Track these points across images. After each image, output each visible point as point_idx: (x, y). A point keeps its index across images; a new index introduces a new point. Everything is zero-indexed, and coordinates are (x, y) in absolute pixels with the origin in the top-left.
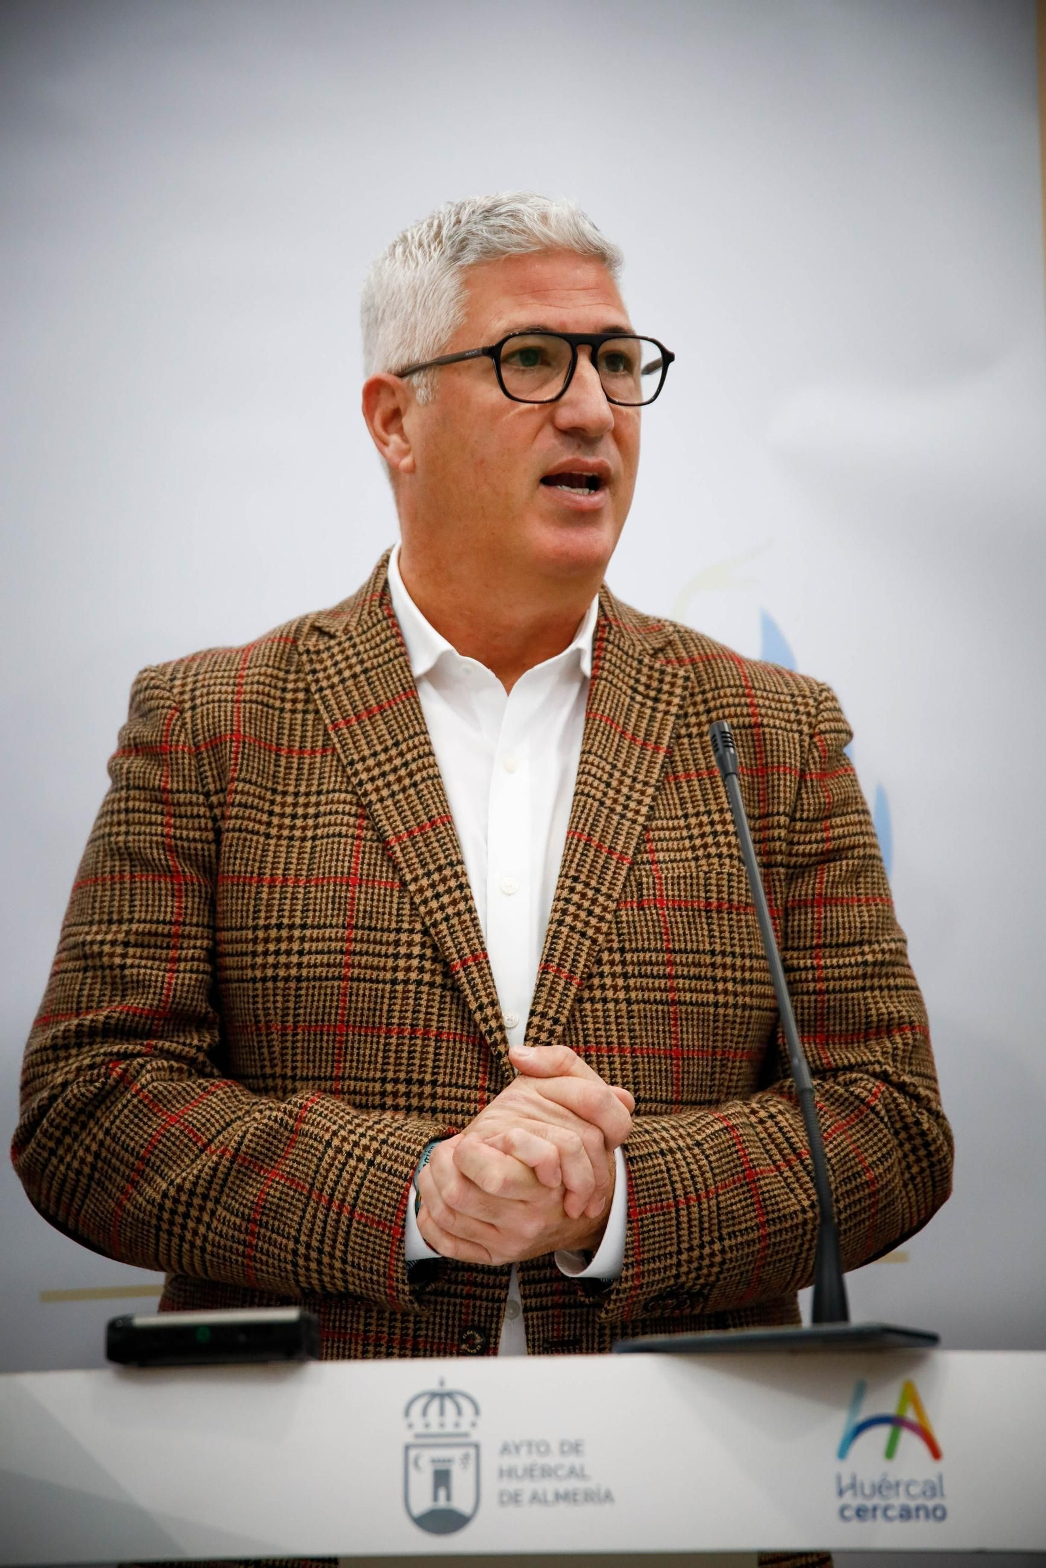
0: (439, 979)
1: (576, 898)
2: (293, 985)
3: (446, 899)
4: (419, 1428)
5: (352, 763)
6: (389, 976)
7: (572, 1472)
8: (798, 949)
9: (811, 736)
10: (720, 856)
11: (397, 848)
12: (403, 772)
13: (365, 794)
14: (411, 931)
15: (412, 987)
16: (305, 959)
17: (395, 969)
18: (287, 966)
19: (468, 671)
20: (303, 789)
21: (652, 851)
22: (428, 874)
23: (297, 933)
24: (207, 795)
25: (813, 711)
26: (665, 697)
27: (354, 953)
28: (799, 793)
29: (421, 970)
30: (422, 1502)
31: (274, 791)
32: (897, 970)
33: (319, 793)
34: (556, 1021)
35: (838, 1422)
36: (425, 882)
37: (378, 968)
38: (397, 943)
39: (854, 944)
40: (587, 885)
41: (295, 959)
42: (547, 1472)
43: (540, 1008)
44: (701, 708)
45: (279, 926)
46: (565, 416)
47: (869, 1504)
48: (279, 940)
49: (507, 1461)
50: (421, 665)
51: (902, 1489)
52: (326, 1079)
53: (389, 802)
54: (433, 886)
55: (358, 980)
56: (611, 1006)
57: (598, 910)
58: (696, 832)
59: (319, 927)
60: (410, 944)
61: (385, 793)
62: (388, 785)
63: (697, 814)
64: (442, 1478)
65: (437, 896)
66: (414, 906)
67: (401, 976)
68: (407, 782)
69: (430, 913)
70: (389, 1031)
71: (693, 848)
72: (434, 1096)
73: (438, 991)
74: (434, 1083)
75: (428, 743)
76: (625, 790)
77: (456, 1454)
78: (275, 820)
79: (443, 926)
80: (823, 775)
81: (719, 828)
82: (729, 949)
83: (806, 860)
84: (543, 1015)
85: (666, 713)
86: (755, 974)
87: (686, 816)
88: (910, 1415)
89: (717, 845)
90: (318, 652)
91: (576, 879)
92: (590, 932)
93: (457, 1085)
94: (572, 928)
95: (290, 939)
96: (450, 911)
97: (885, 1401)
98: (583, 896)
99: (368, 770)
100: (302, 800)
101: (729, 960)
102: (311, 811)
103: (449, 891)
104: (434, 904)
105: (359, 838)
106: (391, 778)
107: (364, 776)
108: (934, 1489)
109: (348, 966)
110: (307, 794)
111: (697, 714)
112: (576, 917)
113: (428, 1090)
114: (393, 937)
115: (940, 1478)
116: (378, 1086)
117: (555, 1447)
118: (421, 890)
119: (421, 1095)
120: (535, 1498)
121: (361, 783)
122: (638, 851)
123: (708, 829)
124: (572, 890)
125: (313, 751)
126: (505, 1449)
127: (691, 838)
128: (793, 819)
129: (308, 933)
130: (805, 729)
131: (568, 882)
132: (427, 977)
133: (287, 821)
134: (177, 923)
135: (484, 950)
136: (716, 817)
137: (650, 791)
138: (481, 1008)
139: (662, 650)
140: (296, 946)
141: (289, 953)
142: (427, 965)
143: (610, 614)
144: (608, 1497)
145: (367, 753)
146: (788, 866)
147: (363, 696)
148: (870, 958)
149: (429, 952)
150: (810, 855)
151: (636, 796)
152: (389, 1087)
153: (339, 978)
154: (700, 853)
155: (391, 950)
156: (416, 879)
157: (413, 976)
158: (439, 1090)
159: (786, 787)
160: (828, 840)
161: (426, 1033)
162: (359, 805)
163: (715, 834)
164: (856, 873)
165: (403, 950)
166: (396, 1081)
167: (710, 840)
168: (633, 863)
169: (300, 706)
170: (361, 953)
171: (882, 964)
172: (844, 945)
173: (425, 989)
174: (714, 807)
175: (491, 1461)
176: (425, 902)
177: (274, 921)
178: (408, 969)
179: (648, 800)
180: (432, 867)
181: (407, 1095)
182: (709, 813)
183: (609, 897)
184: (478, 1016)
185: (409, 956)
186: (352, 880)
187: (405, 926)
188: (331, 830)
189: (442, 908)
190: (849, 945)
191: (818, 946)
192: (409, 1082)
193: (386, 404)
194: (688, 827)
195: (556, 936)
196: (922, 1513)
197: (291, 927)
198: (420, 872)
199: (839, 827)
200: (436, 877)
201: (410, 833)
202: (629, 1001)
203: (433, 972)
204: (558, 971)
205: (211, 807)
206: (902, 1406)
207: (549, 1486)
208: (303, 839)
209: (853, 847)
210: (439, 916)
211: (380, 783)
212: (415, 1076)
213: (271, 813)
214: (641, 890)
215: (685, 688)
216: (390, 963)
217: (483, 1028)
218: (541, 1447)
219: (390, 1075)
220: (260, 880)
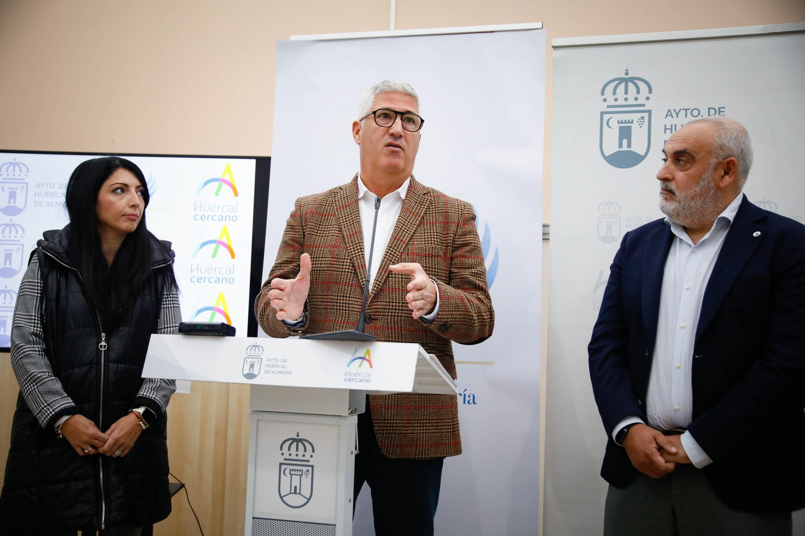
0: (353, 271)
1: (390, 252)
2: (318, 272)
3: (356, 251)
4: (249, 354)
5: (339, 218)
6: (341, 270)
7: (283, 367)
8: (455, 268)
9: (461, 215)
10: (431, 243)
11: (346, 239)
12: (351, 221)
13: (341, 226)
14: (347, 259)
15: (346, 273)
16: (321, 265)
17: (343, 268)
18: (317, 267)
19: (372, 196)
20: (327, 224)
21: (413, 241)
22: (353, 245)
23: (320, 259)
24: (303, 227)
25: (463, 209)
26: (424, 204)
27: (333, 264)
28: (457, 229)
29: (349, 269)
30: (246, 371)
31: (320, 225)
32: (482, 276)
33: (331, 225)
34: (380, 282)
35: (349, 357)
36: (352, 247)
37: (338, 268)
38: (344, 262)
39: (469, 268)
40: (393, 249)
41: (319, 265)
42: (277, 366)
43: (377, 279)
44: (434, 207)
45: (316, 257)
46: (391, 131)
47: (352, 378)
48: (316, 261)
49: (268, 363)
50: (361, 195)
51: (361, 375)
52: (325, 295)
53: (347, 228)
54: (354, 248)
55: (334, 271)
56: (397, 279)
57: (395, 255)
58: (426, 237)
59: (326, 258)
60: (347, 262)
61: (346, 225)
62: (347, 224)
63: (427, 233)
64: (252, 366)
65: (354, 251)
66: (349, 253)
67: (344, 270)
68: (352, 223)
69: (352, 255)
70: (340, 284)
71: (425, 241)
72: (349, 300)
73: (353, 274)
74: (349, 297)
75: (359, 214)
76: (408, 226)
77: (256, 360)
78: (319, 232)
79: (355, 258)
80: (464, 224)
81: (432, 236)
82: (431, 266)
83: (458, 246)
84: (377, 280)
85: (423, 208)
86: (439, 274)
87: (424, 233)
88: (367, 357)
89: (431, 240)
90: (337, 193)
91: (390, 247)
92: (393, 260)
93: (355, 298)
94: (388, 259)
95: (319, 261)
96: (357, 254)
97: (361, 353)
98: (392, 251)
99: (343, 220)
100: (326, 227)
101: (431, 269)
102: (328, 229)
103: (358, 249)
104: (353, 253)
105: (338, 236)
106: (348, 222)
107: (341, 221)
108: (369, 375)
109: (331, 267)
110: (328, 226)
111: (432, 208)
112: (389, 256)
113: (348, 299)
114: (343, 260)
115: (371, 372)
116: (336, 297)
117: (280, 360)
118: (351, 249)
119: (346, 300)
120: (273, 372)
121: (340, 223)
122: (409, 241)
123: (429, 236)
124: (389, 250)
125: (331, 215)
126: (268, 360)
127: (425, 238)
128: (455, 235)
129: (323, 259)
130: (460, 213)
131: (389, 248)
132: (350, 271)
133: (322, 232)
134: (292, 258)
135: (365, 264)
136: (432, 234)
137: (415, 226)
138: (362, 278)
139: (426, 194)
140: (320, 262)
141: (318, 264)
142: (350, 268)
143: (412, 185)
144: (290, 373)
145: (343, 216)
146: (452, 247)
147: (345, 202)
148: (474, 271)
149: (351, 265)
150: (460, 244)
151: (411, 228)
152: (339, 298)
153: (329, 270)
154: (426, 242)
155: (342, 264)
156: (350, 246)
157: (347, 270)
158: (351, 299)
159: (453, 227)
160: (465, 241)
161: (349, 284)
162: (339, 228)
163: (431, 238)
164: (471, 251)
165: (345, 264)
166: (340, 296)
167: (429, 239)
168: (407, 244)
169: (330, 205)
170: (335, 264)
171: (477, 273)
172: (466, 268)
173: (349, 273)
174: (432, 231)
175: (264, 362)
176: (351, 252)
177: (315, 256)
178: (346, 269)
179: (414, 229)
180: (354, 244)
181: (343, 300)
182: (430, 233)
183: (399, 252)
184: (361, 281)
185: (346, 265)
186: (335, 246)
187: (346, 258)
188: (332, 234)
189: (355, 253)
190: (468, 268)
191: (460, 268)
192: (343, 296)
193: (356, 129)
194: (424, 236)
195: (383, 261)
196: (364, 380)
197: (319, 258)
198: (351, 245)
199: (468, 238)
200: (355, 246)
201: (350, 235)
202: (402, 278)
203: (352, 270)
204: (383, 269)
205: (303, 230)
206: (365, 355)
207: (277, 369)
208: (325, 236)
209: (472, 243)
210: (354, 255)
211: (345, 223)
212: (345, 295)
213: (318, 230)
214: (408, 251)
215: (430, 202)
216: (342, 267)
217: (362, 284)
218: (276, 360)
219: (339, 295)
220: (313, 246)
